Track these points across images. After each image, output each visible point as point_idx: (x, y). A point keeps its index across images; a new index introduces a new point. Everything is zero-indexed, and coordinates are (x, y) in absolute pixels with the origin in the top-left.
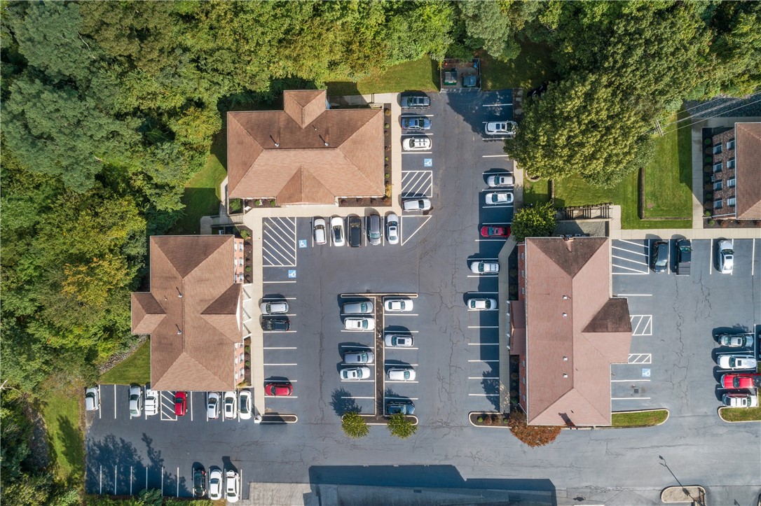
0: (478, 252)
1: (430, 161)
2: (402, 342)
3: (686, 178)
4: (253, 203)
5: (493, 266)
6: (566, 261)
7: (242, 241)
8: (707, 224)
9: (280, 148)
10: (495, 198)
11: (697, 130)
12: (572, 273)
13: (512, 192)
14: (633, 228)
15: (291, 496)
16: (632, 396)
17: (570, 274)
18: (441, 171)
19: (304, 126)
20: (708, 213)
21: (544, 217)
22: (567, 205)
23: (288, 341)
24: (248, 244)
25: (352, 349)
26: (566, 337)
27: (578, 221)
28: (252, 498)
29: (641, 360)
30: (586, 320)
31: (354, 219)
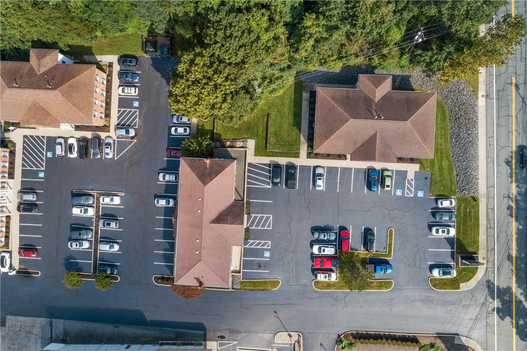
0: (165, 167)
1: (138, 103)
2: (109, 224)
3: (297, 124)
4: (17, 125)
5: (171, 176)
6: (203, 175)
7: (8, 150)
8: (309, 155)
9: (18, 87)
10: (176, 130)
11: (306, 92)
12: (205, 183)
13: (189, 127)
14: (262, 156)
15: (33, 326)
16: (257, 269)
17: (203, 183)
18: (144, 110)
19: (38, 74)
20: (309, 148)
22: (223, 138)
23: (35, 219)
24: (13, 153)
25: (79, 227)
26: (198, 226)
27: (229, 149)
28: (7, 326)
31: (84, 139)
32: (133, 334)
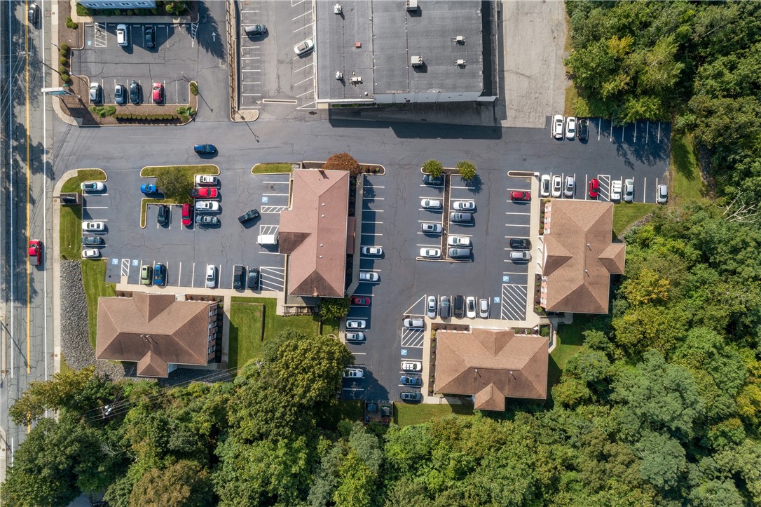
0: (373, 287)
1: (402, 354)
2: (430, 227)
3: (234, 331)
4: (531, 331)
5: (364, 278)
6: (318, 281)
7: (541, 305)
8: (221, 299)
9: (509, 370)
10: (360, 324)
11: (225, 362)
12: (316, 273)
13: (347, 328)
14: (269, 299)
15: (515, 118)
16: (275, 184)
17: (317, 273)
18: (395, 346)
19: (491, 384)
20: (221, 306)
21: (329, 310)
22: (311, 317)
23: (512, 231)
24: (537, 302)
25: (466, 222)
26: (322, 230)
27: (305, 305)
28: (545, 117)
29: (268, 209)
30: (307, 241)
31: (459, 316)
32: (406, 113)
